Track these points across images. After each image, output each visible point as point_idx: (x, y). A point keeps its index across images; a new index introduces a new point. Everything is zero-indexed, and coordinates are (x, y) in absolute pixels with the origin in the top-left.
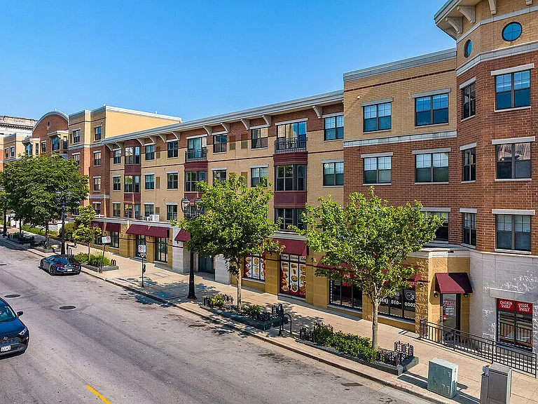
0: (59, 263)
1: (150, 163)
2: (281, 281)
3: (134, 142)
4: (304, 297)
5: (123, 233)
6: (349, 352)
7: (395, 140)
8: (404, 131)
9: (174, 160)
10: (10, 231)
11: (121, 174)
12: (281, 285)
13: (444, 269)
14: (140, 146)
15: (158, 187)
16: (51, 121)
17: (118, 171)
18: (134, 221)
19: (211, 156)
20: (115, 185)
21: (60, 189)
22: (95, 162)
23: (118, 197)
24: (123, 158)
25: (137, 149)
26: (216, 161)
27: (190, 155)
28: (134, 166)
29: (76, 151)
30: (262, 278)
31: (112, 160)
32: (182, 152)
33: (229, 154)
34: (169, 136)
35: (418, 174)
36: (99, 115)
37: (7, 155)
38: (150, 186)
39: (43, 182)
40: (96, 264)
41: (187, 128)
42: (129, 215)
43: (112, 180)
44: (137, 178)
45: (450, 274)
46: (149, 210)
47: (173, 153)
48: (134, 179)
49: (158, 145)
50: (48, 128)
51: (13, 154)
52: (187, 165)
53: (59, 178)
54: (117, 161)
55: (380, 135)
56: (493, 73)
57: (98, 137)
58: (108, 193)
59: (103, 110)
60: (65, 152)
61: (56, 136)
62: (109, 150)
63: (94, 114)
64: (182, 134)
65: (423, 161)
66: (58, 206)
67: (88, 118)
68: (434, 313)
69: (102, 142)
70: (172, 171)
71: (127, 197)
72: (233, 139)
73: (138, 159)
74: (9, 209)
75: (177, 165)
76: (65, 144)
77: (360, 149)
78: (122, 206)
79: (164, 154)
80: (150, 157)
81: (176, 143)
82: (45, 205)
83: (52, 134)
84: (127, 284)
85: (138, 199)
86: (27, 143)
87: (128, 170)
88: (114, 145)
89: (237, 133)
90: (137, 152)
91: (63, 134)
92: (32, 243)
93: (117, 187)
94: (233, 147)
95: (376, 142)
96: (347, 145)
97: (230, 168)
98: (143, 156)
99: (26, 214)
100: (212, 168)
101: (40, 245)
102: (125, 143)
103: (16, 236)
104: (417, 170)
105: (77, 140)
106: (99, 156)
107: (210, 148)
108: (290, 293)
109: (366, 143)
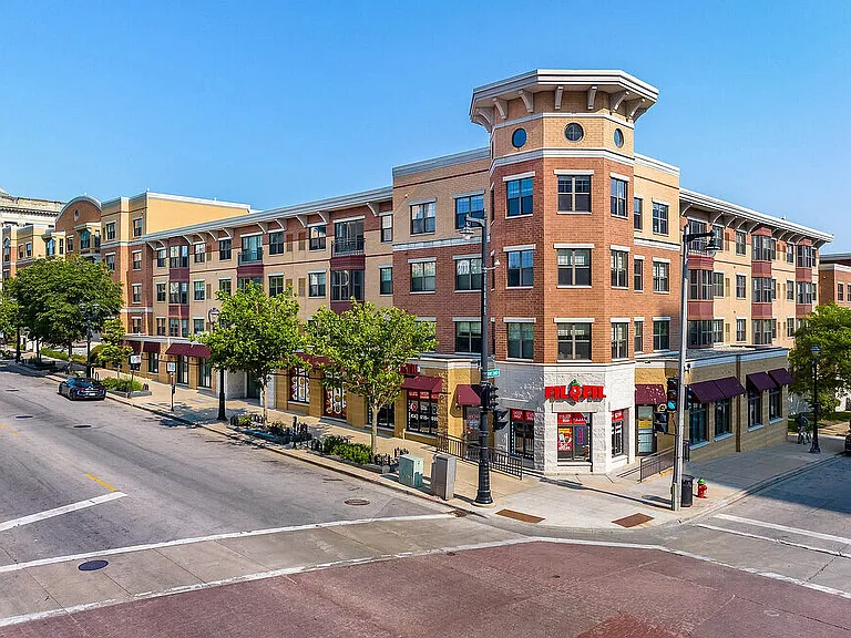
0: (80, 387)
1: (200, 267)
2: (325, 401)
3: (180, 240)
4: (345, 418)
5: (163, 355)
6: (348, 458)
7: (437, 244)
8: (445, 235)
9: (226, 264)
10: (24, 356)
11: (165, 280)
12: (326, 406)
13: (467, 381)
14: (189, 245)
15: (209, 297)
16: (80, 210)
17: (161, 276)
18: (180, 340)
19: (267, 259)
20: (159, 295)
21: (86, 300)
22: (135, 265)
23: (162, 310)
24: (167, 261)
25: (185, 248)
26: (273, 265)
27: (244, 257)
28: (181, 270)
29: (111, 250)
30: (308, 400)
31: (155, 262)
32: (235, 253)
33: (286, 257)
34: (221, 233)
35: (459, 281)
36: (139, 203)
37: (21, 255)
38: (199, 296)
39: (64, 291)
40: (125, 389)
41: (241, 223)
42: (174, 332)
43: (155, 288)
44: (185, 285)
45: (473, 386)
46: (198, 326)
47: (225, 255)
48: (180, 287)
49: (209, 244)
50: (76, 218)
51: (29, 253)
52: (239, 270)
53: (83, 285)
54: (161, 263)
55: (425, 239)
56: (505, 179)
57: (138, 232)
58: (150, 305)
59: (143, 198)
60: (97, 252)
61: (86, 229)
62: (151, 250)
63: (133, 202)
64: (235, 230)
65: (464, 267)
66: (83, 321)
67: (125, 206)
68: (455, 427)
69: (143, 239)
70: (225, 276)
71: (172, 310)
72: (290, 238)
73: (185, 261)
74: (23, 326)
75: (229, 270)
76: (97, 241)
77: (407, 253)
78: (167, 320)
79: (216, 255)
80: (199, 259)
81: (229, 241)
82: (65, 321)
83: (80, 227)
84: (156, 409)
85: (186, 312)
86: (47, 239)
87: (173, 275)
88: (157, 243)
89: (294, 231)
90: (184, 254)
91: (95, 228)
92: (52, 368)
93: (161, 297)
94: (290, 249)
95: (421, 246)
96: (396, 249)
97: (286, 273)
98: (192, 257)
99: (43, 332)
100: (268, 272)
101: (61, 371)
102: (170, 241)
103: (31, 361)
104: (458, 277)
105: (112, 235)
106: (139, 258)
107: (266, 249)
108: (333, 414)
109: (412, 247)
